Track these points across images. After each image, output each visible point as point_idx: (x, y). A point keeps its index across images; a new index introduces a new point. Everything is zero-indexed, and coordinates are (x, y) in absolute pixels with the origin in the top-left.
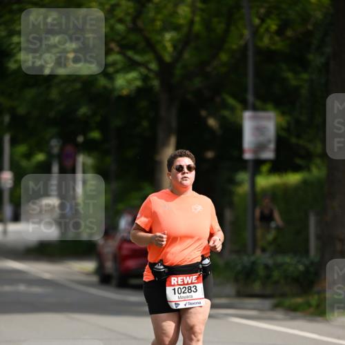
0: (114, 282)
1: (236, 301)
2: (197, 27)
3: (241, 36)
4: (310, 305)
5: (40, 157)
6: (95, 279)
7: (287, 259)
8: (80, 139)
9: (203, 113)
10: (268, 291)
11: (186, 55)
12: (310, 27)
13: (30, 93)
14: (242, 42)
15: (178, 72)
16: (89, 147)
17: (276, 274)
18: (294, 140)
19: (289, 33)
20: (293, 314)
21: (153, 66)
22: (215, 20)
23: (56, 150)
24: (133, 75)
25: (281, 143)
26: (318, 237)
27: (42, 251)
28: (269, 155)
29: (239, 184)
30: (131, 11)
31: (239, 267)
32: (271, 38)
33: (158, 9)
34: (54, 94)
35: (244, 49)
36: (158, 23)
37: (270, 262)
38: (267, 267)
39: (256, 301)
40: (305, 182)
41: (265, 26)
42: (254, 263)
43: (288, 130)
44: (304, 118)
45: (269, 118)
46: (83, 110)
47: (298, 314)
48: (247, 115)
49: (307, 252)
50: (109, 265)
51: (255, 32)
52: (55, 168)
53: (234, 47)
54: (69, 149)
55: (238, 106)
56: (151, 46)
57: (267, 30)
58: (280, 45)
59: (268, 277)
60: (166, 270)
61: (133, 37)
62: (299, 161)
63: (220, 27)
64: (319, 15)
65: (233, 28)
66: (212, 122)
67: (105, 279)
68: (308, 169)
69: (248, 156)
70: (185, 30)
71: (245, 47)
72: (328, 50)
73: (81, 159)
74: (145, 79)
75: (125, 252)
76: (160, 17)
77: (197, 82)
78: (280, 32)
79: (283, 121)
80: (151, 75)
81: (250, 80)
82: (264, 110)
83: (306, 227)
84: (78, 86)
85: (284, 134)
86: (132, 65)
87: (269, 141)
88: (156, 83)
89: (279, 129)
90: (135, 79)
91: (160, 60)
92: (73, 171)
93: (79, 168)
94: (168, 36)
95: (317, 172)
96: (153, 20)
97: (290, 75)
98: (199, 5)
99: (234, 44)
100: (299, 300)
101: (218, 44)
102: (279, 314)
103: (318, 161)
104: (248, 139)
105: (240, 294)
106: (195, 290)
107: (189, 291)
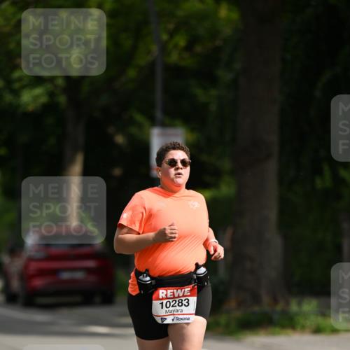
60: (153, 282)
106: (187, 304)
107: (180, 304)
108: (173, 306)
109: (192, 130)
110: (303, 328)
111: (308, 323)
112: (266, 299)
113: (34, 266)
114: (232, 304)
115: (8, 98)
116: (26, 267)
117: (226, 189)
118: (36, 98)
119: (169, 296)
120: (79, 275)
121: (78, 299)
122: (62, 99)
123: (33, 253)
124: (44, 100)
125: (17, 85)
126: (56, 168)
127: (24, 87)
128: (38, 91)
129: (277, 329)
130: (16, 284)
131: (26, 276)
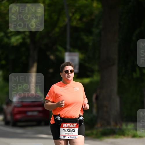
60: (61, 119)
106: (74, 131)
107: (71, 131)
108: (68, 132)
109: (82, 53)
110: (128, 135)
111: (130, 133)
112: (113, 123)
113: (16, 110)
114: (99, 125)
115: (6, 40)
116: (13, 110)
117: (96, 78)
118: (17, 40)
119: (67, 127)
120: (35, 113)
121: (35, 123)
122: (28, 41)
123: (16, 105)
124: (21, 41)
125: (9, 35)
126: (26, 70)
127: (12, 36)
128: (18, 37)
129: (117, 136)
130: (9, 117)
131: (13, 114)
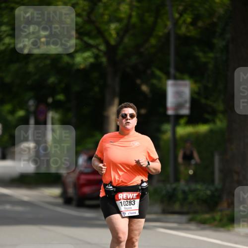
0: (74, 203)
1: (162, 217)
2: (134, 20)
3: (166, 26)
4: (214, 220)
5: (21, 113)
6: (60, 201)
7: (199, 187)
8: (50, 100)
9: (138, 81)
10: (185, 209)
11: (126, 40)
12: (215, 20)
13: (14, 67)
14: (166, 31)
15: (120, 52)
16: (56, 106)
17: (191, 197)
18: (203, 101)
19: (200, 24)
20: (202, 226)
21: (102, 47)
22: (147, 15)
23: (32, 109)
24: (87, 54)
25: (194, 102)
26: (221, 171)
27: (23, 181)
28: (185, 111)
29: (164, 132)
30: (86, 8)
31: (164, 192)
32: (187, 28)
33: (106, 7)
34: (31, 68)
35: (168, 35)
36: (106, 17)
37: (186, 188)
38: (184, 192)
39: (176, 217)
40: (211, 131)
41: (182, 19)
42: (175, 190)
43: (198, 93)
44: (210, 85)
45: (185, 85)
46: (52, 80)
47: (206, 226)
48: (170, 83)
49: (213, 181)
50: (71, 191)
51: (176, 23)
52: (32, 121)
53: (161, 34)
54: (42, 107)
55: (163, 76)
56: (101, 33)
57: (184, 22)
58: (193, 32)
59: (185, 199)
60: (115, 189)
61: (88, 27)
62: (207, 116)
63: (150, 20)
64: (221, 11)
65: (159, 20)
66: (144, 88)
67: (67, 201)
68: (213, 121)
69: (170, 112)
70: (125, 22)
71: (168, 34)
72: (228, 36)
73: (51, 115)
74: (96, 57)
75: (82, 182)
76: (107, 12)
77: (134, 60)
78: (193, 23)
79: (196, 87)
80: (101, 54)
81: (172, 58)
82: (182, 79)
83: (212, 163)
84: (48, 62)
85: (196, 96)
86: (87, 47)
87: (186, 102)
88: (104, 60)
89: (193, 93)
90: (90, 57)
91: (107, 43)
92: (45, 123)
93: (49, 121)
94: (113, 26)
95: (220, 124)
96: (102, 15)
97: (200, 54)
98: (135, 3)
99: (160, 32)
100: (207, 216)
101: (149, 32)
102: (192, 226)
103: (220, 116)
104: (171, 100)
105: (165, 212)
106: (134, 204)
107: (130, 204)
